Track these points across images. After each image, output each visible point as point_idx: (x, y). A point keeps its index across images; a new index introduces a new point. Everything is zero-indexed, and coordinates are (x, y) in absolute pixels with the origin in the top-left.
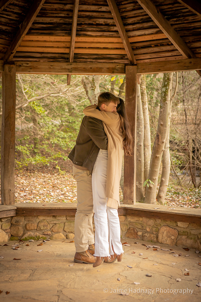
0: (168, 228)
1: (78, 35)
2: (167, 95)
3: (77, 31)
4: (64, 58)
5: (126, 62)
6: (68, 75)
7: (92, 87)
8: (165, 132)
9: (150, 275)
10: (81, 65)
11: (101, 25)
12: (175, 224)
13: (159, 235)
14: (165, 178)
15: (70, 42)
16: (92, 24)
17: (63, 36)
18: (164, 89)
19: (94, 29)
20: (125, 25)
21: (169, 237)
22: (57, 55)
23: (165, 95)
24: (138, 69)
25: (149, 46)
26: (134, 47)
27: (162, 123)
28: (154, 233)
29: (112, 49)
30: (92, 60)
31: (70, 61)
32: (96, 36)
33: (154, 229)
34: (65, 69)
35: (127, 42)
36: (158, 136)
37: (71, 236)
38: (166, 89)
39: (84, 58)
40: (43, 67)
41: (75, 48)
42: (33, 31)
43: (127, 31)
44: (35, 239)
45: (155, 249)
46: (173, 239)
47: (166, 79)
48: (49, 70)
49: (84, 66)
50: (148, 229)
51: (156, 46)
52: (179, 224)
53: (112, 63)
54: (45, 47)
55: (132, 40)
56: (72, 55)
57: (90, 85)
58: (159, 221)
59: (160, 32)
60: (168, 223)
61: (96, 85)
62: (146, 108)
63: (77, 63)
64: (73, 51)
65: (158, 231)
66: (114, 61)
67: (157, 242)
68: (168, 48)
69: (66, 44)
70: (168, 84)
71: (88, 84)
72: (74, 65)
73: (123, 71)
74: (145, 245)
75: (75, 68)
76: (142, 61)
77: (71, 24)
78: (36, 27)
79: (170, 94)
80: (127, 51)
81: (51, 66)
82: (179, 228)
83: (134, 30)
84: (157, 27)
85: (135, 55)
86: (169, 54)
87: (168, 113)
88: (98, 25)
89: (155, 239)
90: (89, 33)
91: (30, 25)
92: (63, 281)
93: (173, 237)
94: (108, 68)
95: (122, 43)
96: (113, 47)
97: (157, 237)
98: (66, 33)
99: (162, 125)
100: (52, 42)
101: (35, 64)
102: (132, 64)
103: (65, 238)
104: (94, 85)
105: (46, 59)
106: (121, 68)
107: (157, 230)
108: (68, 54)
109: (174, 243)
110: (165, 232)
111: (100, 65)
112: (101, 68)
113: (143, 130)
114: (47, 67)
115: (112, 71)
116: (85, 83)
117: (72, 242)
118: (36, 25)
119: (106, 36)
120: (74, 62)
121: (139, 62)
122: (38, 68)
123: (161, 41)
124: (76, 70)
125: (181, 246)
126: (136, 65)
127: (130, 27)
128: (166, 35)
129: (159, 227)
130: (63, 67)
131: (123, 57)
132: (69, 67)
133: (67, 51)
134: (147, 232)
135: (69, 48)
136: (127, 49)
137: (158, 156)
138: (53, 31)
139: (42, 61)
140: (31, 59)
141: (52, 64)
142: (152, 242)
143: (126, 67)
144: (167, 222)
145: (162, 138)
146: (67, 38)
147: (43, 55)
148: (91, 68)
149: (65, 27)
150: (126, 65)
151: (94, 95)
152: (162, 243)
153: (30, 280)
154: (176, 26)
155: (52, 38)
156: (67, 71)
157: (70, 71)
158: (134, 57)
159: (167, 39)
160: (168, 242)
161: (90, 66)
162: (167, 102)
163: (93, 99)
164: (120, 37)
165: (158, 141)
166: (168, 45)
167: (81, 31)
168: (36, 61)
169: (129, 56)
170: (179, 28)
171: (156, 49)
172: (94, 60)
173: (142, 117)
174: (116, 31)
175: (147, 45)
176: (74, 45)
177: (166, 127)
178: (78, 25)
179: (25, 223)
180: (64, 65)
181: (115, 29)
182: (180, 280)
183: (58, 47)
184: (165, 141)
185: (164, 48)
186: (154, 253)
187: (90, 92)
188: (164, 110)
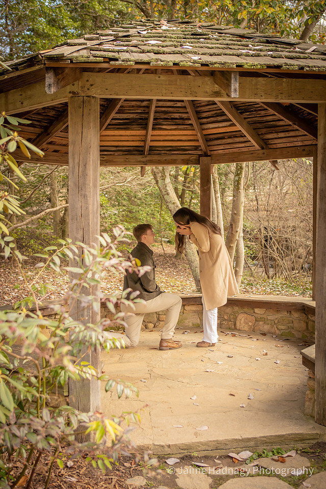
0: (246, 315)
1: (153, 129)
2: (240, 184)
3: (153, 125)
4: (139, 151)
5: (200, 153)
6: (142, 168)
7: (162, 176)
8: (239, 221)
9: (231, 355)
10: (156, 158)
11: (176, 119)
12: (252, 311)
13: (237, 322)
14: (240, 268)
15: (146, 136)
16: (167, 119)
17: (139, 130)
18: (237, 178)
19: (169, 123)
20: (199, 118)
21: (247, 323)
22: (132, 148)
23: (238, 184)
24: (212, 159)
25: (223, 138)
26: (208, 139)
27: (236, 212)
28: (232, 320)
29: (185, 141)
30: (166, 152)
31: (145, 154)
32: (171, 130)
33: (232, 317)
34: (140, 161)
35: (201, 134)
36: (231, 225)
37: (151, 326)
38: (239, 178)
39: (158, 150)
40: (118, 160)
41: (151, 141)
42: (110, 127)
43: (202, 124)
44: (115, 330)
45: (234, 335)
46: (251, 326)
47: (239, 167)
48: (125, 163)
49: (159, 158)
50: (226, 317)
51: (230, 137)
52: (256, 310)
53: (186, 154)
54: (121, 141)
55: (205, 132)
56: (147, 148)
57: (160, 175)
58: (236, 309)
59: (233, 125)
60: (246, 310)
61: (166, 174)
62: (218, 197)
63: (152, 156)
64: (149, 143)
65: (236, 319)
66: (187, 152)
67: (235, 329)
68: (242, 139)
69: (141, 137)
70: (241, 173)
71: (158, 173)
72: (148, 158)
73: (197, 162)
74: (223, 332)
75: (150, 160)
76: (215, 152)
77: (147, 119)
78: (113, 123)
79: (242, 182)
80: (201, 143)
81: (127, 159)
82: (257, 315)
83: (208, 123)
84: (230, 120)
85: (208, 146)
86: (243, 145)
87: (241, 202)
88: (173, 119)
89: (233, 327)
90: (164, 127)
91: (108, 121)
92: (151, 362)
93: (250, 324)
94: (182, 160)
95: (196, 135)
96: (187, 139)
97: (235, 325)
98: (142, 127)
99: (235, 214)
100: (128, 136)
101: (110, 158)
102: (206, 155)
103: (145, 328)
104: (164, 174)
105: (121, 153)
106: (195, 159)
107: (235, 317)
108: (144, 147)
109: (252, 330)
110: (243, 319)
111: (174, 157)
112: (175, 160)
113: (216, 219)
114: (122, 160)
115: (186, 162)
116: (155, 172)
117: (152, 331)
118: (113, 121)
119: (181, 129)
120: (149, 154)
121: (212, 152)
122: (114, 162)
123: (234, 133)
124: (150, 163)
125: (259, 332)
126: (210, 156)
127: (205, 120)
128: (239, 127)
129: (237, 315)
130: (139, 160)
131: (196, 148)
132: (144, 159)
133: (142, 144)
134: (225, 320)
135: (145, 141)
136: (201, 141)
137: (232, 245)
138: (129, 126)
139: (116, 154)
140: (106, 153)
141: (127, 157)
142: (230, 329)
143: (200, 158)
144: (244, 310)
145: (235, 228)
146: (143, 132)
147: (118, 148)
148: (166, 160)
149: (140, 122)
150: (200, 156)
151: (165, 184)
152: (239, 330)
153: (120, 363)
154: (249, 120)
155: (128, 132)
156: (143, 163)
157: (146, 163)
158: (208, 148)
159: (240, 131)
160: (246, 328)
161: (164, 159)
162: (240, 191)
163: (164, 189)
164: (194, 130)
165: (232, 230)
166: (242, 136)
167: (156, 125)
168: (111, 155)
169: (203, 147)
170: (252, 121)
171: (230, 141)
172: (168, 152)
173: (215, 206)
174: (191, 125)
175: (221, 137)
176: (149, 138)
177: (239, 216)
178: (155, 119)
179: (105, 314)
180: (139, 158)
181: (190, 122)
182: (259, 359)
183: (133, 141)
184: (238, 230)
185: (238, 140)
186: (233, 338)
187: (160, 181)
188: (237, 199)
